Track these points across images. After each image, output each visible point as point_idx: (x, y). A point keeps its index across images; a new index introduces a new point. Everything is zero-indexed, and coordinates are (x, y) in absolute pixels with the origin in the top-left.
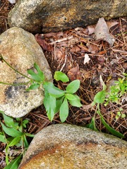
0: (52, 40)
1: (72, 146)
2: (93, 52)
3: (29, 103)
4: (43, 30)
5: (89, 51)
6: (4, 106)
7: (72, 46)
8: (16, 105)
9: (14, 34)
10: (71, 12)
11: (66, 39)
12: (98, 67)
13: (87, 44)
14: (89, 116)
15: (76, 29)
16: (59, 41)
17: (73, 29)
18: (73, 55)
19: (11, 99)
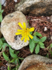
0: (32, 19)
1: (44, 64)
2: (49, 27)
3: (23, 44)
4: (29, 14)
5: (47, 26)
6: (13, 44)
7: (40, 23)
8: (18, 43)
9: (19, 13)
10: (44, 10)
11: (38, 20)
12: (50, 33)
13: (47, 23)
14: (45, 53)
15: (42, 17)
16: (35, 20)
17: (41, 16)
18: (40, 27)
19: (16, 41)
